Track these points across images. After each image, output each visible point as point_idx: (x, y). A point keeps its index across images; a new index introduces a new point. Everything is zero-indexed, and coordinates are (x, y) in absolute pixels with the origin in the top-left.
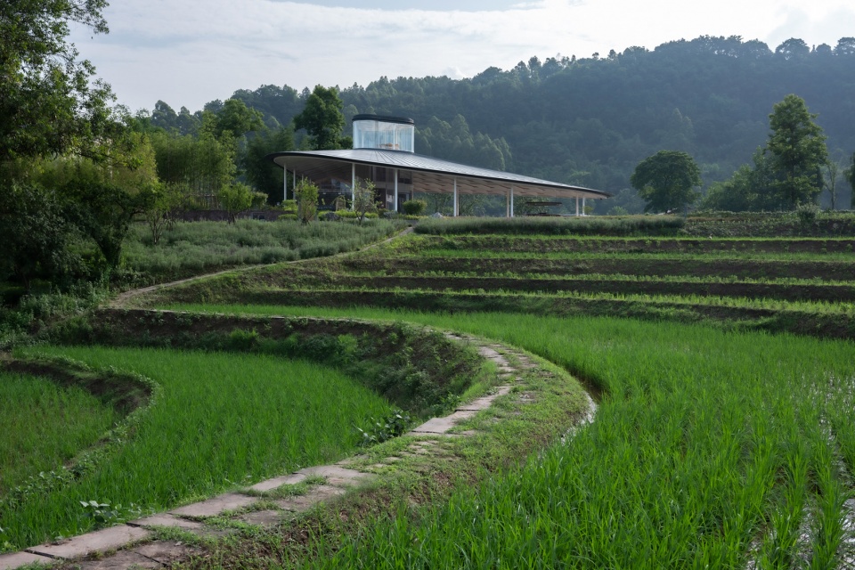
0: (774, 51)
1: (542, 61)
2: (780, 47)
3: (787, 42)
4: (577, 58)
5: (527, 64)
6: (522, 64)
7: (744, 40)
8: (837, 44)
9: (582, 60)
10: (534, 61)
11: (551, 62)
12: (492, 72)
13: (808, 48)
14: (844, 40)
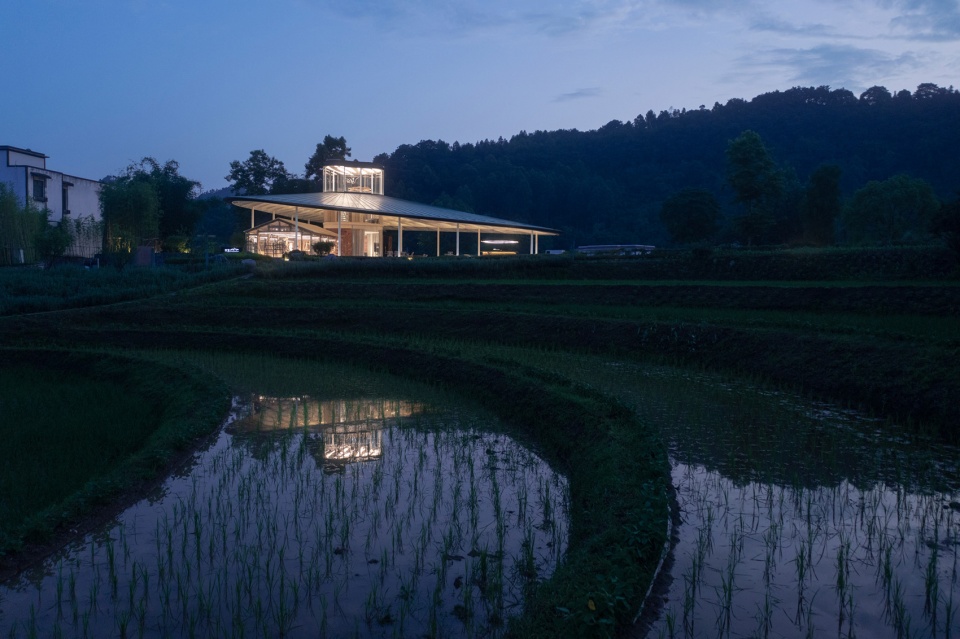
0: (858, 98)
1: (657, 114)
2: (864, 95)
3: (871, 89)
4: (687, 110)
5: (645, 116)
6: (640, 116)
7: (832, 90)
8: (916, 89)
9: (691, 111)
10: (650, 114)
11: (664, 114)
12: (614, 124)
13: (890, 94)
14: (923, 85)
